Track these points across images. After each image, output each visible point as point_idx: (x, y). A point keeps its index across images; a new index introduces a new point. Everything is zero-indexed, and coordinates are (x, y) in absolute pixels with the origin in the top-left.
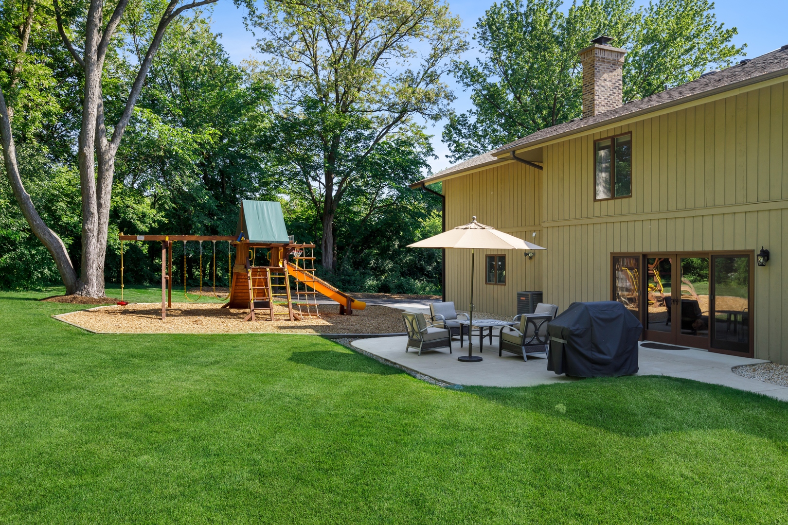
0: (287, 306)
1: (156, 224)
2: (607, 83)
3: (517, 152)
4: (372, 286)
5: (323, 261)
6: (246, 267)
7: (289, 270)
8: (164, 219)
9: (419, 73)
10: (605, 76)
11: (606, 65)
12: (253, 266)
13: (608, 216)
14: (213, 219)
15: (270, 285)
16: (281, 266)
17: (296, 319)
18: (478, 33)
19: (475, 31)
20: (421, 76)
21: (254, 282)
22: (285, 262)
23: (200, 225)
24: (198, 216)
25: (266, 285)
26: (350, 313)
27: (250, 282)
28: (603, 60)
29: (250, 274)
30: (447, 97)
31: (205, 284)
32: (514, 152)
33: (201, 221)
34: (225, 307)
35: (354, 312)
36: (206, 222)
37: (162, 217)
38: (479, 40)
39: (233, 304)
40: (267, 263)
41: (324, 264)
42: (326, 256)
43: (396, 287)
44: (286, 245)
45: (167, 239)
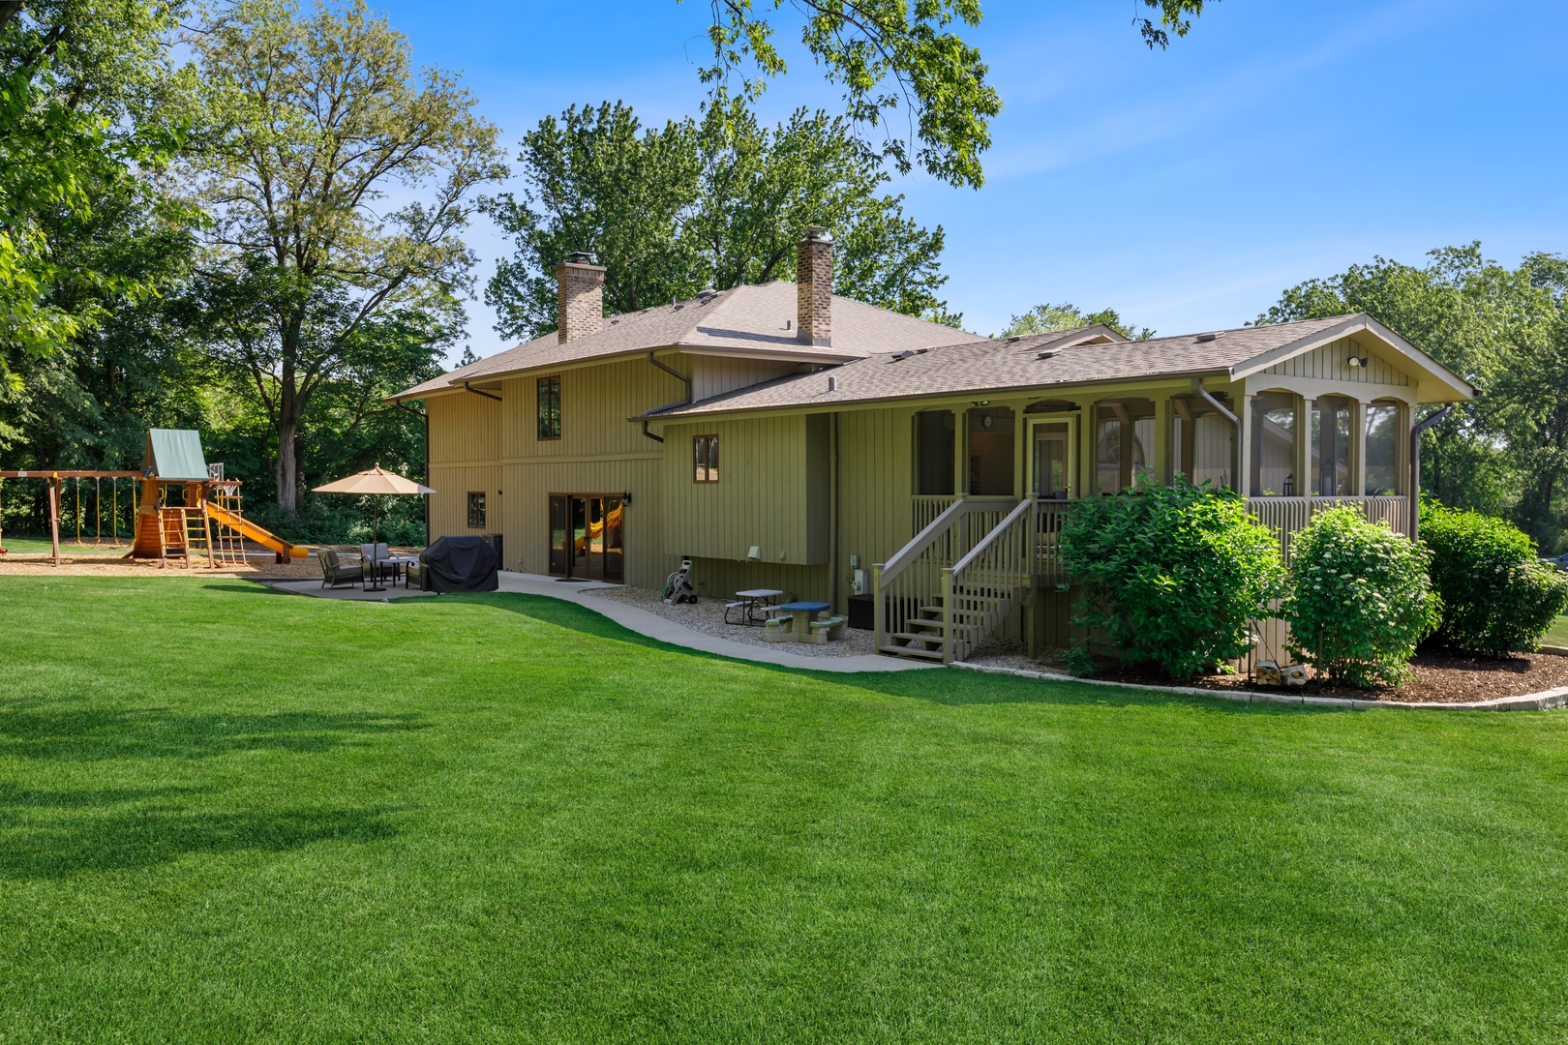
0: (208, 556)
1: (9, 445)
2: (583, 304)
3: (470, 384)
4: (358, 535)
5: (280, 497)
6: (155, 508)
7: (209, 511)
8: (22, 438)
9: (433, 208)
10: (581, 296)
11: (581, 285)
12: (164, 507)
13: (546, 456)
14: (97, 435)
15: (186, 528)
16: (199, 506)
17: (218, 567)
18: (526, 152)
19: (522, 149)
20: (436, 213)
21: (166, 524)
22: (205, 502)
23: (76, 446)
24: (73, 431)
25: (181, 528)
26: (288, 561)
27: (161, 525)
28: (577, 279)
29: (161, 516)
30: (464, 260)
31: (84, 533)
32: (467, 383)
33: (80, 440)
34: (128, 556)
35: (292, 559)
36: (87, 441)
37: (20, 434)
38: (527, 162)
39: (137, 553)
40: (182, 504)
41: (281, 502)
42: (284, 490)
43: (397, 537)
44: (204, 483)
45: (55, 475)
